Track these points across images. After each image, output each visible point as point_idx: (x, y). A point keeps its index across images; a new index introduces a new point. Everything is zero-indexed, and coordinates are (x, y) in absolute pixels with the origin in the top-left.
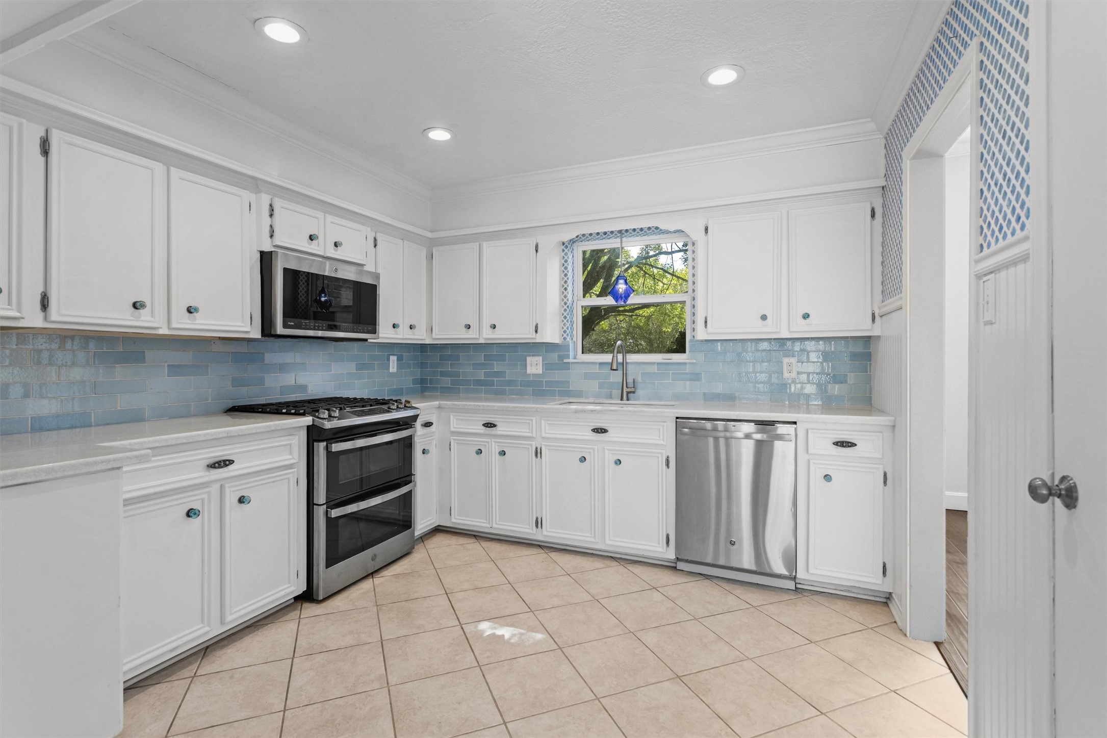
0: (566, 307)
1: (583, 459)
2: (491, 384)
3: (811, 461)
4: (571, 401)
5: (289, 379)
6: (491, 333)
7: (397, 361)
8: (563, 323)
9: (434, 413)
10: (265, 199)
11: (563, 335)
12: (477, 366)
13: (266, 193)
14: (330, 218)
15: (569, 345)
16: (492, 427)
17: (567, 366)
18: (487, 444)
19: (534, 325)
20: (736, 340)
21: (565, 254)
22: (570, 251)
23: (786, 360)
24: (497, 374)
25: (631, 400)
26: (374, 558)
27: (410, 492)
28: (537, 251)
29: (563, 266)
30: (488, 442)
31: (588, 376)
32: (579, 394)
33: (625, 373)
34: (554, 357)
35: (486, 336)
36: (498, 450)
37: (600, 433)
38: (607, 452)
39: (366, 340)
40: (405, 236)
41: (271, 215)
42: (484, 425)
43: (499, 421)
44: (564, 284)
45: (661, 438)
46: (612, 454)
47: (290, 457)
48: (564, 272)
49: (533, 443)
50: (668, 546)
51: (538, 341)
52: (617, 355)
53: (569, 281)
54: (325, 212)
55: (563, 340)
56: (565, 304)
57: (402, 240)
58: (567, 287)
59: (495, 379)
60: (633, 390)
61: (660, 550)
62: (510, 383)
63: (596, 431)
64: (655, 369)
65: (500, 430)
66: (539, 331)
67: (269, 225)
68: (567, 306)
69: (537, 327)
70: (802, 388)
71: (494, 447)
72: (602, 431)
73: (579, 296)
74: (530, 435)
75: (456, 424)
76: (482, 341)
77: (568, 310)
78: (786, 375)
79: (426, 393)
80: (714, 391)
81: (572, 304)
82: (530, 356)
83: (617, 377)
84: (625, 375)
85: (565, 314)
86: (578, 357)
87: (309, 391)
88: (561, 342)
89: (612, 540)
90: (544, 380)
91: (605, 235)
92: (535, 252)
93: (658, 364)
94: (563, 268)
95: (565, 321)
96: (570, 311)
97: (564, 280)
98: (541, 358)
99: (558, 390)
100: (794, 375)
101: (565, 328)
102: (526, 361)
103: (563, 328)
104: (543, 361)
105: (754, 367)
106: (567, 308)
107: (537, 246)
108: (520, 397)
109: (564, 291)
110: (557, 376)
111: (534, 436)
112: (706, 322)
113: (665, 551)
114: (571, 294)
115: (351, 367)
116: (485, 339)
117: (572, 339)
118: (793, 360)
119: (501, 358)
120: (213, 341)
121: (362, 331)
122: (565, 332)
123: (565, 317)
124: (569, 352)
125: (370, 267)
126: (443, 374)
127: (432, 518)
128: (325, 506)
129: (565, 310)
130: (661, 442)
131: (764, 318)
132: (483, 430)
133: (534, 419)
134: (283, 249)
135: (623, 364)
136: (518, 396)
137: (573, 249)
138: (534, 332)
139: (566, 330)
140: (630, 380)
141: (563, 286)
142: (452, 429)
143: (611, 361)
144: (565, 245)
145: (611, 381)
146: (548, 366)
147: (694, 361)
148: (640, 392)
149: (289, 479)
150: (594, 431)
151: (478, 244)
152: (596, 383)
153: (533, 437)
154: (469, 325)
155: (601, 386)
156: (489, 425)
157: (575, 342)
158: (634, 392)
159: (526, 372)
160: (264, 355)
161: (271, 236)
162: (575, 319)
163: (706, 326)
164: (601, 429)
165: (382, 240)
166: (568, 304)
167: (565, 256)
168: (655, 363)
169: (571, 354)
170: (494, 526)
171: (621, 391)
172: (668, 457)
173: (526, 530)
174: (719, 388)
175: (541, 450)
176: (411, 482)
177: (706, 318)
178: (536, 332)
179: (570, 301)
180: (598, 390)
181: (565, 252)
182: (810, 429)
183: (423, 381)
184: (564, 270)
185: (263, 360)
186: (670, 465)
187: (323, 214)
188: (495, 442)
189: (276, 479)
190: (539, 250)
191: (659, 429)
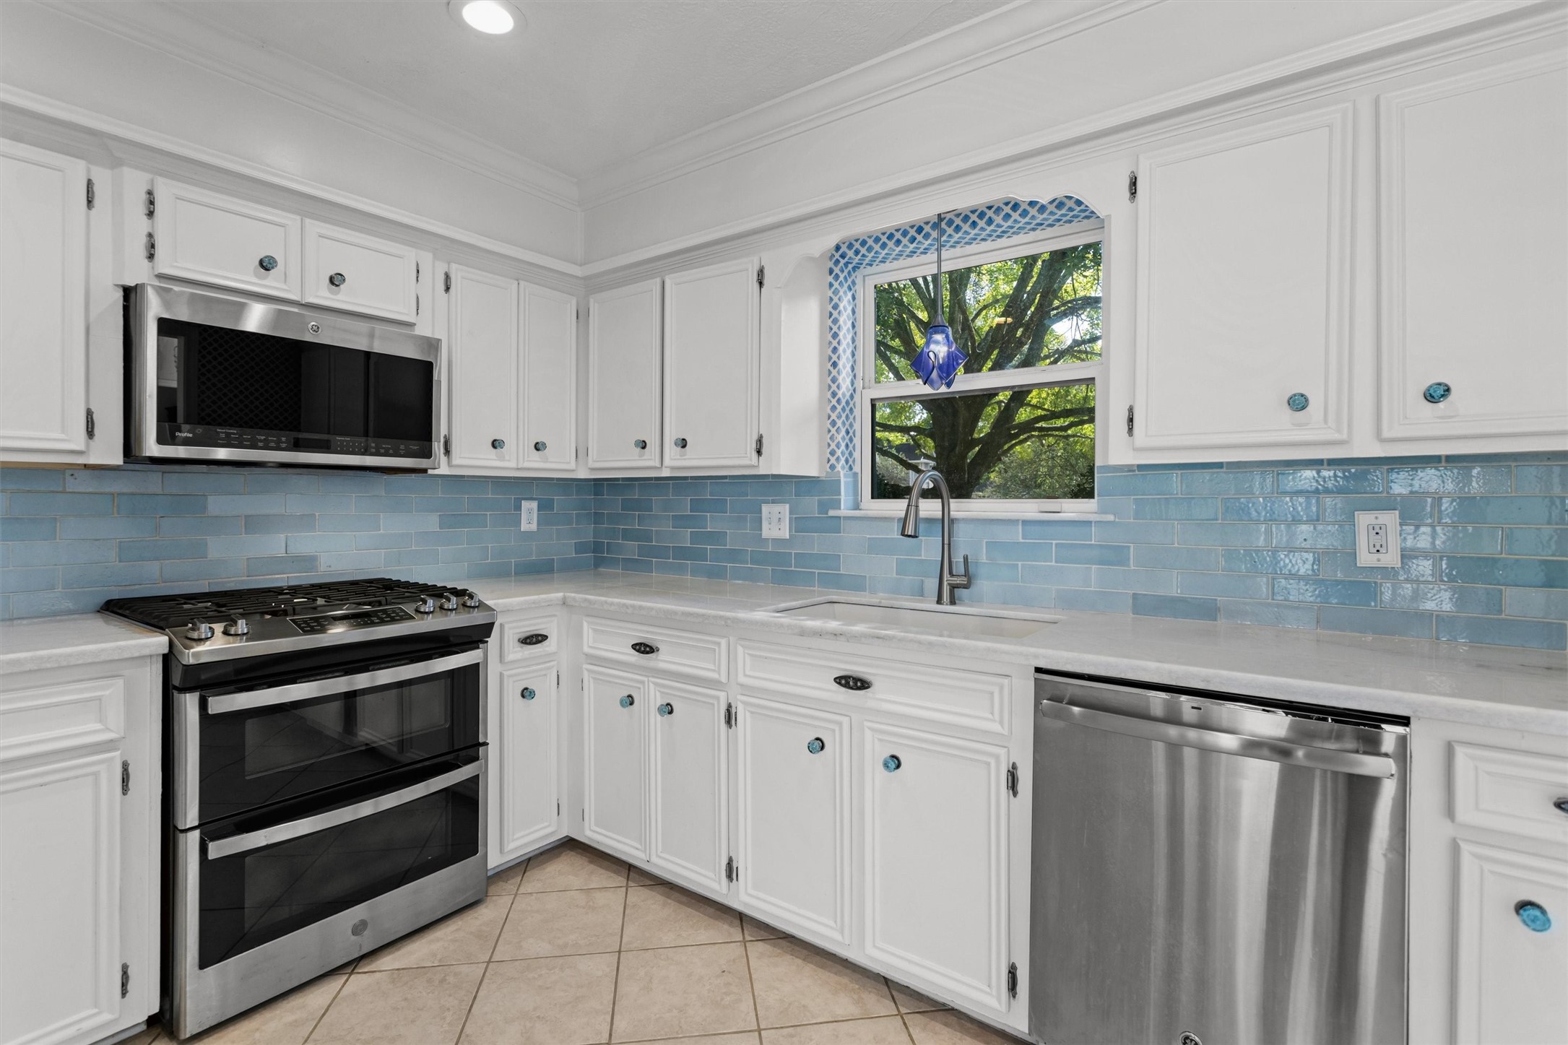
0: (834, 402)
1: (818, 745)
2: (702, 555)
3: (1462, 845)
4: (835, 598)
5: (274, 544)
6: (679, 457)
7: (538, 511)
8: (829, 436)
9: (554, 616)
10: (135, 182)
11: (829, 460)
12: (681, 521)
13: (137, 168)
14: (314, 227)
15: (839, 481)
16: (648, 653)
17: (835, 525)
18: (641, 686)
19: (755, 437)
20: (1219, 465)
21: (833, 293)
22: (846, 286)
23: (1364, 520)
24: (717, 537)
25: (960, 605)
26: (359, 929)
27: (475, 779)
28: (761, 284)
29: (830, 317)
30: (643, 682)
31: (875, 547)
32: (857, 584)
33: (946, 542)
34: (811, 504)
35: (673, 463)
36: (660, 701)
37: (852, 688)
38: (868, 734)
39: (425, 471)
40: (524, 272)
41: (151, 214)
42: (635, 647)
43: (662, 641)
44: (832, 355)
45: (997, 717)
46: (880, 740)
47: (98, 726)
48: (831, 329)
49: (722, 695)
50: (1014, 997)
51: (762, 471)
52: (917, 502)
53: (841, 349)
54: (304, 214)
55: (829, 470)
56: (834, 394)
57: (517, 280)
58: (837, 360)
59: (709, 547)
60: (963, 581)
61: (993, 1002)
62: (734, 555)
63: (843, 682)
64: (1018, 535)
65: (661, 660)
66: (764, 450)
67: (145, 233)
68: (836, 399)
69: (760, 441)
70: (1416, 596)
71: (652, 696)
72: (860, 684)
73: (867, 380)
74: (714, 675)
75: (591, 639)
76: (666, 473)
77: (839, 408)
78: (1365, 558)
79: (602, 570)
80: (1161, 592)
81: (852, 396)
82: (767, 502)
83: (930, 548)
84: (946, 547)
85: (834, 416)
86: (863, 505)
87: (322, 568)
88: (824, 475)
89: (878, 948)
90: (793, 552)
91: (912, 243)
92: (756, 285)
93: (1025, 522)
94: (829, 322)
95: (833, 430)
96: (844, 410)
97: (832, 346)
98: (787, 506)
99: (818, 573)
100: (1391, 558)
101: (833, 446)
102: (760, 512)
103: (829, 445)
104: (790, 514)
105: (1269, 533)
106: (836, 404)
107: (761, 273)
108: (751, 583)
109: (832, 369)
110: (817, 544)
111: (724, 679)
112: (1131, 420)
113: (1003, 1008)
114: (848, 375)
115: (431, 522)
116: (673, 468)
117: (851, 468)
118: (1390, 519)
119: (719, 506)
120: (68, 473)
121: (391, 452)
122: (833, 453)
123: (833, 423)
124: (840, 494)
125: (423, 330)
126: (627, 535)
127: (546, 824)
128: (197, 833)
129: (834, 408)
130: (996, 727)
131: (1298, 403)
132: (635, 657)
133: (723, 642)
134: (206, 288)
135: (946, 524)
136: (747, 582)
137: (854, 283)
138: (755, 455)
139: (836, 448)
140: (958, 559)
141: (830, 358)
142: (586, 650)
143: (902, 514)
144: (834, 274)
145: (923, 558)
146: (800, 524)
147: (1111, 518)
148: (983, 585)
149: (96, 775)
150: (839, 683)
151: (658, 280)
152: (891, 562)
153: (719, 682)
154: (644, 441)
155: (902, 568)
156: (644, 648)
157: (855, 474)
158: (966, 587)
159: (761, 534)
160: (207, 499)
161: (151, 257)
162: (857, 426)
163: (1130, 430)
164: (856, 680)
165: (463, 278)
166: (840, 395)
167: (833, 297)
168: (1018, 520)
169: (845, 498)
170: (654, 859)
171: (937, 581)
172: (1014, 766)
173: (711, 884)
174: (1173, 586)
175: (736, 715)
176: (477, 759)
177: (1131, 410)
178: (759, 452)
179: (843, 389)
180: (895, 575)
181: (834, 288)
182: (1455, 741)
183: (597, 547)
184: (831, 325)
185: (205, 508)
186: (1020, 787)
187: (298, 218)
188: (655, 684)
189: (72, 774)
190: (766, 282)
191: (992, 694)
